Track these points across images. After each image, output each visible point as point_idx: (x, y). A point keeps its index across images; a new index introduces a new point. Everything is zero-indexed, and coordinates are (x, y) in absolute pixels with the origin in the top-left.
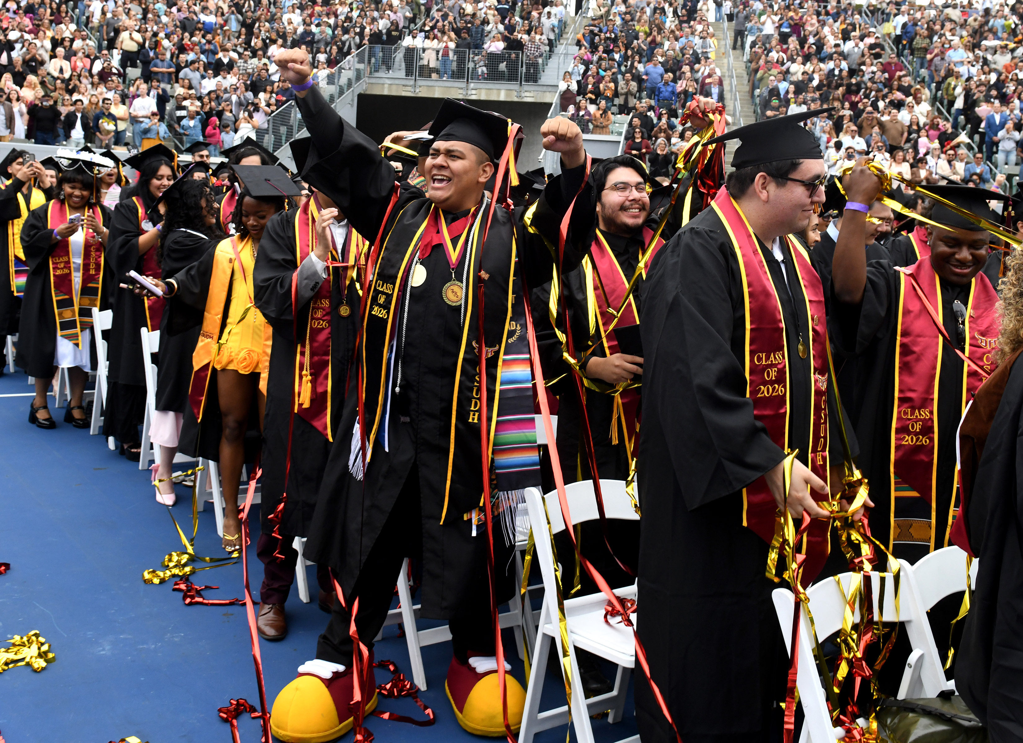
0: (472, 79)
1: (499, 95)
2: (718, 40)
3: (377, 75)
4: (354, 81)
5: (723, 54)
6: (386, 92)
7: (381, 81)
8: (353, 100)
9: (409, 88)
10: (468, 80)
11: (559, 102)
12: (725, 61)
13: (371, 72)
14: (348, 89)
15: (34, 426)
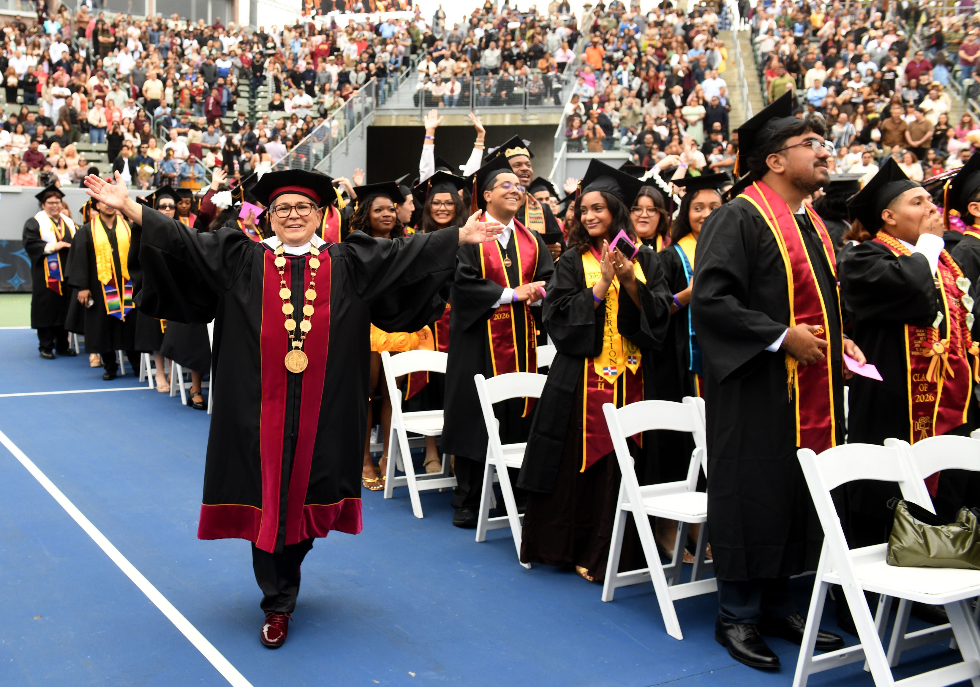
0: (477, 105)
1: (504, 119)
2: (728, 49)
3: (384, 107)
4: (363, 115)
5: (734, 63)
6: (393, 123)
7: (388, 113)
8: (362, 133)
9: (416, 118)
10: (473, 106)
11: (565, 123)
12: (735, 70)
13: (377, 105)
14: (358, 122)
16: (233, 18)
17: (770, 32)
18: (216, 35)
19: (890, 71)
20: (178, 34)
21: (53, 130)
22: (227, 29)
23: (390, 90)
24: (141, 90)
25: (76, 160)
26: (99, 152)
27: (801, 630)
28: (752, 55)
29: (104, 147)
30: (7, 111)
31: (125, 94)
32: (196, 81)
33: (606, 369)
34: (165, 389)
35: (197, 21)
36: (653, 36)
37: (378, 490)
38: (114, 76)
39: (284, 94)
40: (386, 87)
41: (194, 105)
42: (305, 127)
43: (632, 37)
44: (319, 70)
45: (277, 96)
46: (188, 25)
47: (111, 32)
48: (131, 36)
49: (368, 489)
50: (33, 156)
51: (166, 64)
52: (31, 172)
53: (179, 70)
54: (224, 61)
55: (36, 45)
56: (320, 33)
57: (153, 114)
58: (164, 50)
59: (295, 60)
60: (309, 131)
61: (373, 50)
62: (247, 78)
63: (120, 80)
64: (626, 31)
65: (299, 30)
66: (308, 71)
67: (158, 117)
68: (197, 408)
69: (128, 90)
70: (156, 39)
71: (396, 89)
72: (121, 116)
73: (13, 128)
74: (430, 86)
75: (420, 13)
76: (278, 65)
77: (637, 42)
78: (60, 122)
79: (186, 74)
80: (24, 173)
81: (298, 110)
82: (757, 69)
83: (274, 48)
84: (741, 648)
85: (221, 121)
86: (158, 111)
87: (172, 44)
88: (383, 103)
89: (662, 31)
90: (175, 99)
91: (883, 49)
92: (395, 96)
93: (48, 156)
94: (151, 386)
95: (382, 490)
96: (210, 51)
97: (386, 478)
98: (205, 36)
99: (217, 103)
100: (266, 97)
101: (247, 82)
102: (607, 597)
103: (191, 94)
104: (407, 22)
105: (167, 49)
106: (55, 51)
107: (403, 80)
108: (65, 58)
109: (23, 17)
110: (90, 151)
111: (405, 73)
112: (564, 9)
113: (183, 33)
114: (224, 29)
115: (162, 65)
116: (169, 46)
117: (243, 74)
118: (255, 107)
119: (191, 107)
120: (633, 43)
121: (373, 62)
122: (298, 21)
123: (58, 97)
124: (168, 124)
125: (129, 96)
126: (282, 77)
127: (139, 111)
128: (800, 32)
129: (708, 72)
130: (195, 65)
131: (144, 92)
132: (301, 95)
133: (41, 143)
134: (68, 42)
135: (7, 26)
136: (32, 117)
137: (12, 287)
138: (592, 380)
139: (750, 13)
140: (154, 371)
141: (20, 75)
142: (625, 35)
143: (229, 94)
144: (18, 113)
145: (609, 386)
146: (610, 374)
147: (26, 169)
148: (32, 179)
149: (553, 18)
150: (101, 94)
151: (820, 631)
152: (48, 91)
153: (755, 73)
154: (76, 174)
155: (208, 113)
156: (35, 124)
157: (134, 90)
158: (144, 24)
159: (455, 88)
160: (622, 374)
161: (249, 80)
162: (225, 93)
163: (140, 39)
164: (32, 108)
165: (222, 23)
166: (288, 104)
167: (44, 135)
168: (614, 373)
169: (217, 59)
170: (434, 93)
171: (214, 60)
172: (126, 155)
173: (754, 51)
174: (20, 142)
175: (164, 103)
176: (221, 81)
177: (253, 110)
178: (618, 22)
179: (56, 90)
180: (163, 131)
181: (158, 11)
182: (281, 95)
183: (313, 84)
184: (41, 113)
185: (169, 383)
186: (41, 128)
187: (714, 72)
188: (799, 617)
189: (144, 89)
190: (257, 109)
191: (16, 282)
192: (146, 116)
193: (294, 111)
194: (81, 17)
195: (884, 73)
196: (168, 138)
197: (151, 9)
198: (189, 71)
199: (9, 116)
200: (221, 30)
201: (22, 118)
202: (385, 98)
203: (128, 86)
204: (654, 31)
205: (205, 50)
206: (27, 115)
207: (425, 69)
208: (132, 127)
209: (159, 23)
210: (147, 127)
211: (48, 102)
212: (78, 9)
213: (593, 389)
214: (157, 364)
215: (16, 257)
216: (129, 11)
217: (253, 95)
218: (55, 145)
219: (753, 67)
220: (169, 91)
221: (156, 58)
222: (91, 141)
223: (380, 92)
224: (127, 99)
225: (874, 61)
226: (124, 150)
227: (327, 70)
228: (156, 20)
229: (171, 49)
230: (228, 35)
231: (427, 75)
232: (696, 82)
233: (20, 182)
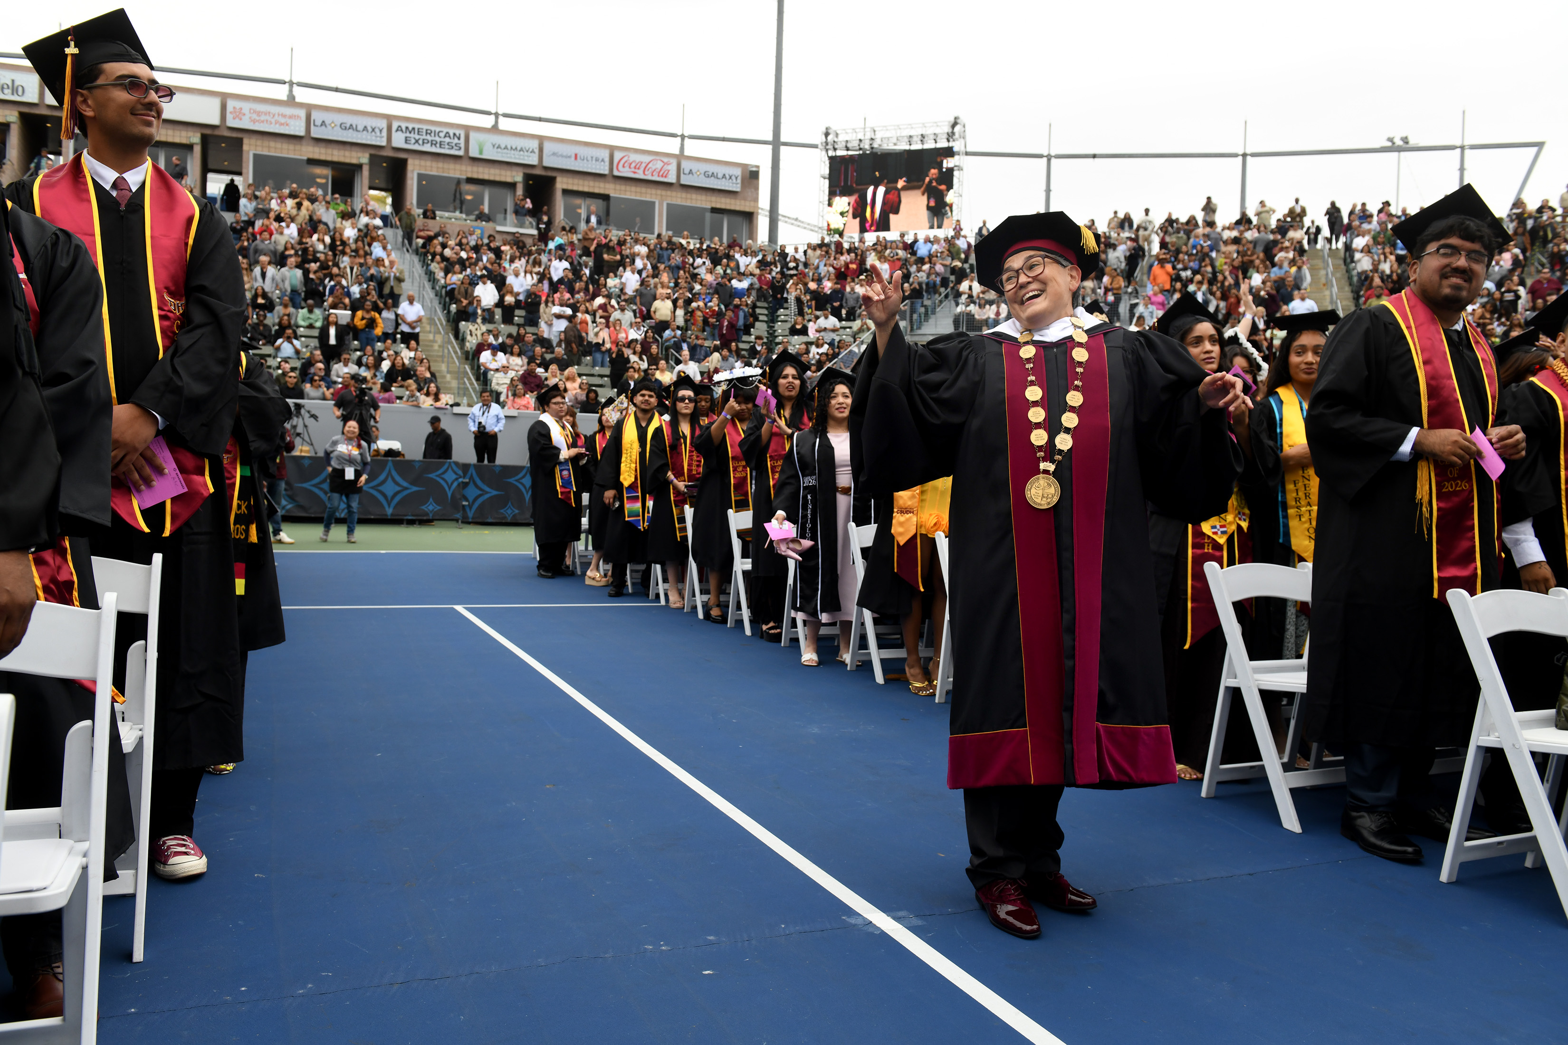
3: (919, 332)
5: (1324, 285)
12: (1327, 292)
13: (912, 329)
15: (709, 622)
16: (752, 235)
17: (1367, 250)
18: (731, 253)
19: (1509, 291)
20: (691, 253)
21: (553, 352)
22: (744, 247)
23: (926, 314)
24: (649, 311)
25: (576, 385)
26: (602, 376)
27: (1447, 824)
28: (1347, 275)
29: (607, 371)
30: (502, 332)
31: (632, 314)
32: (710, 301)
33: (1214, 527)
34: (678, 605)
35: (711, 240)
36: (1230, 253)
37: (928, 695)
38: (619, 296)
39: (807, 317)
40: (922, 310)
41: (707, 328)
42: (831, 352)
43: (1207, 255)
44: (848, 289)
45: (800, 319)
46: (701, 243)
47: (618, 249)
48: (638, 255)
49: (916, 694)
50: (530, 379)
51: (677, 284)
52: (527, 396)
53: (691, 289)
54: (740, 281)
55: (536, 263)
56: (849, 251)
57: (661, 337)
58: (674, 270)
59: (819, 280)
60: (835, 355)
61: (907, 269)
62: (766, 300)
63: (625, 300)
64: (1199, 247)
65: (824, 249)
66: (835, 292)
67: (668, 340)
68: (715, 621)
69: (634, 311)
70: (665, 257)
71: (934, 313)
72: (627, 338)
73: (509, 350)
74: (973, 308)
75: (961, 230)
76: (800, 286)
77: (1212, 260)
78: (559, 345)
79: (699, 294)
80: (520, 397)
81: (822, 334)
82: (1352, 292)
83: (796, 268)
84: (1373, 840)
85: (737, 346)
86: (667, 333)
87: (684, 262)
88: (919, 328)
89: (1241, 248)
90: (686, 321)
91: (1501, 267)
92: (932, 321)
93: (546, 379)
94: (663, 602)
95: (934, 695)
96: (725, 271)
97: (938, 683)
98: (720, 254)
99: (732, 326)
100: (786, 321)
101: (766, 305)
102: (1208, 793)
103: (704, 316)
104: (946, 240)
105: (678, 268)
106: (556, 269)
107: (941, 302)
108: (566, 276)
109: (522, 234)
110: (592, 375)
111: (943, 295)
112: (1127, 224)
113: (696, 251)
114: (741, 247)
115: (672, 285)
116: (681, 265)
117: (761, 295)
118: (775, 331)
119: (704, 331)
120: (1207, 261)
121: (908, 282)
122: (823, 239)
123: (559, 316)
124: (679, 349)
125: (635, 317)
126: (806, 298)
127: (647, 332)
128: (1402, 249)
129: (1296, 293)
130: (708, 285)
131: (652, 313)
132: (826, 318)
133: (539, 366)
134: (570, 260)
135: (505, 245)
136: (530, 338)
137: (505, 518)
138: (1197, 540)
139: (1344, 228)
140: (667, 586)
141: (518, 294)
142: (1197, 252)
143: (745, 317)
144: (515, 334)
145: (1217, 547)
146: (1219, 533)
147: (522, 391)
148: (528, 403)
149: (1114, 235)
150: (605, 314)
151: (1469, 827)
152: (547, 310)
153: (1350, 295)
154: (576, 399)
155: (722, 337)
156: (533, 346)
157: (641, 311)
158: (653, 241)
159: (1001, 310)
160: (1233, 533)
161: (768, 303)
162: (741, 314)
163: (648, 257)
164: (530, 329)
165: (739, 241)
166: (812, 327)
167: (543, 358)
168: (1223, 533)
169: (732, 279)
170: (977, 317)
171: (730, 281)
172: (632, 378)
173: (1348, 271)
174: (517, 365)
175: (674, 325)
176: (737, 301)
177: (772, 335)
178: (1189, 238)
179: (556, 309)
180: (672, 354)
181: (668, 229)
182: (804, 319)
183: (841, 307)
184: (540, 334)
185: (683, 598)
186: (538, 350)
187: (1302, 291)
188: (1442, 810)
189: (653, 309)
190: (776, 334)
191: (509, 511)
192: (654, 337)
193: (818, 335)
194: (586, 234)
195: (1502, 293)
196: (678, 362)
197: (660, 226)
198: (702, 291)
199: (505, 337)
200: (737, 248)
201: (519, 339)
202: (920, 322)
203: (635, 308)
204: (1232, 248)
205: (719, 270)
206: (524, 336)
207: (967, 291)
208: (639, 348)
209: (670, 242)
210: (654, 349)
211: (546, 322)
212: (583, 226)
213: (1199, 551)
214: (671, 577)
215: (510, 483)
216: (636, 229)
217: (773, 319)
218: (553, 367)
219: (1347, 289)
220: (680, 312)
221: (665, 277)
222: (594, 365)
223: (915, 316)
224: (633, 320)
225: (1491, 281)
226: (631, 372)
227: (856, 291)
228: (667, 238)
229: (683, 268)
230: (746, 254)
231: (970, 296)
232: (1281, 303)
233: (515, 405)
